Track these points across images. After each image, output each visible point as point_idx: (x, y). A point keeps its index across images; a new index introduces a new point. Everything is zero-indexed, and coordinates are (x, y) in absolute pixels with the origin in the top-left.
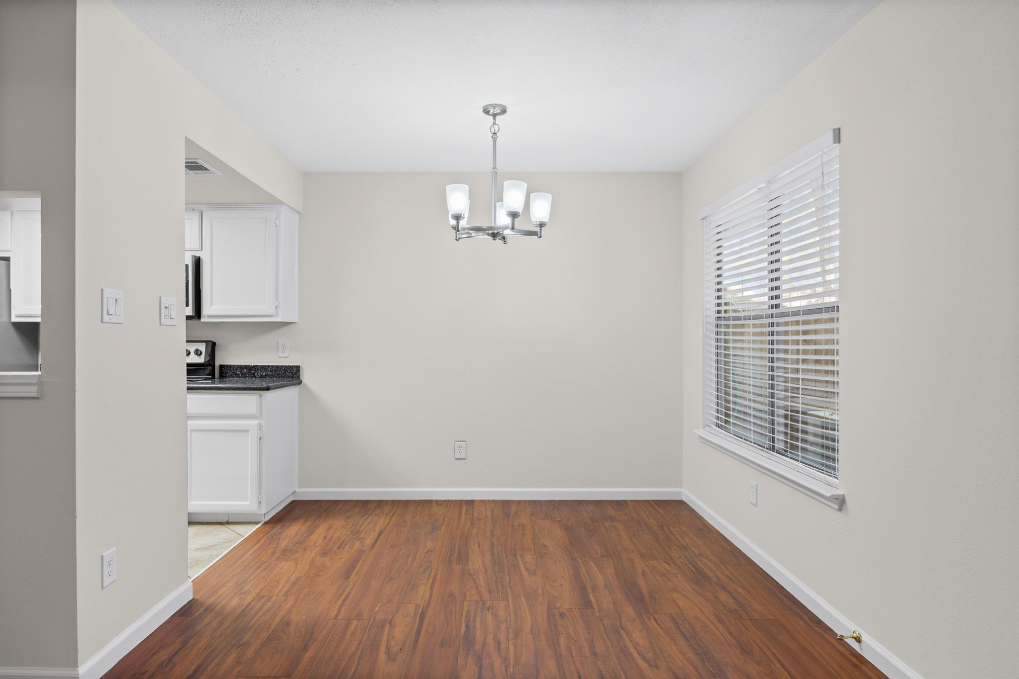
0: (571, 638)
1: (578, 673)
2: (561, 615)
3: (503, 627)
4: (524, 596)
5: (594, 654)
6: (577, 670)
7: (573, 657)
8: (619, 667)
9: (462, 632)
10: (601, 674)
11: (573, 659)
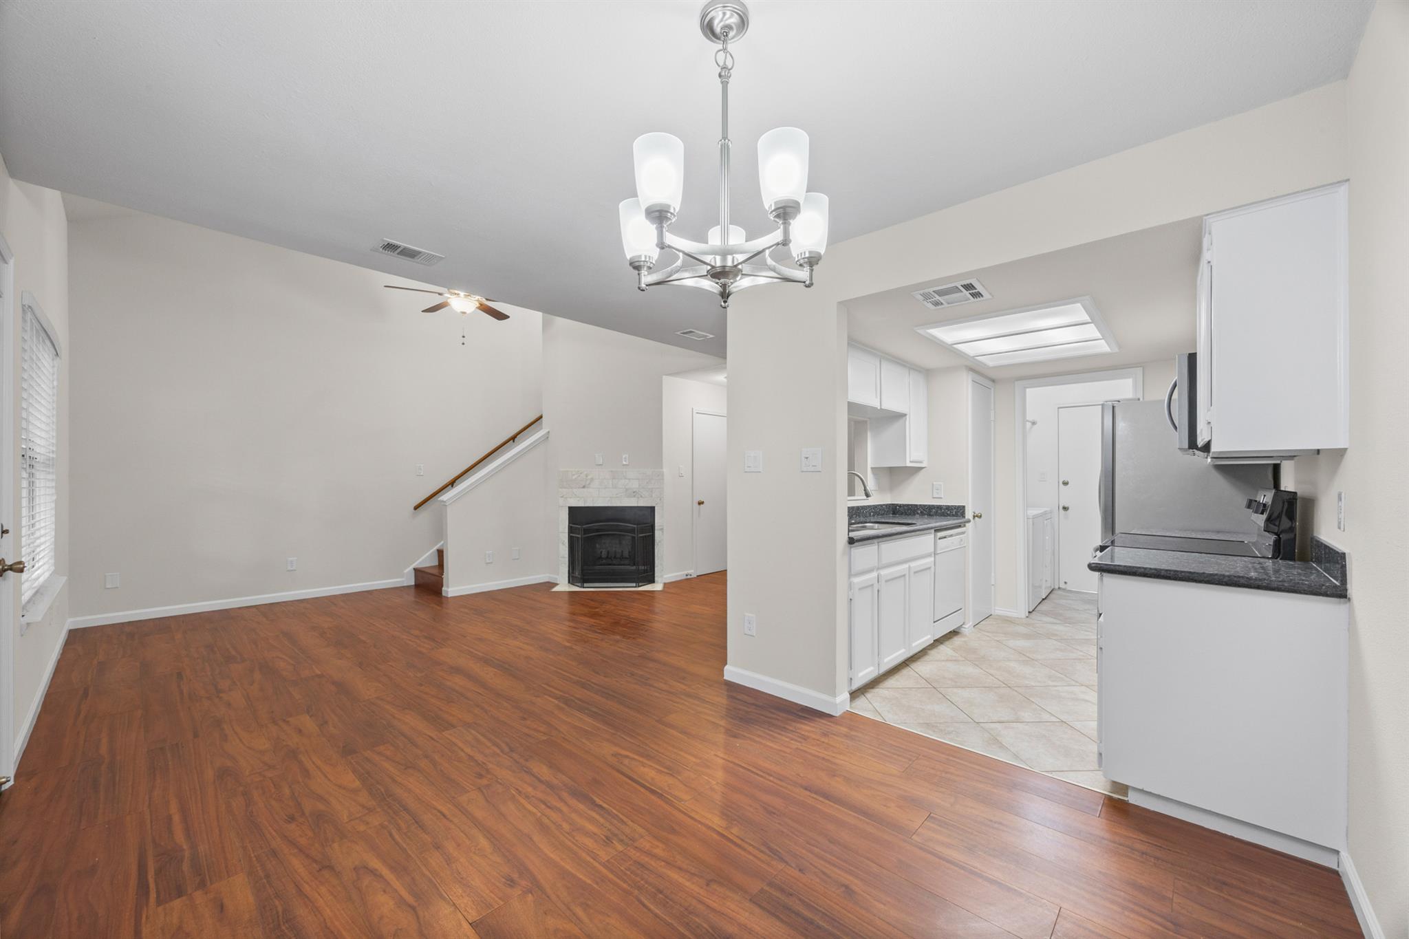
0: (477, 852)
1: (448, 819)
2: (512, 881)
3: (566, 826)
4: (590, 885)
5: (439, 847)
6: (451, 821)
7: (462, 832)
8: (405, 846)
9: (595, 798)
10: (423, 829)
11: (460, 829)
